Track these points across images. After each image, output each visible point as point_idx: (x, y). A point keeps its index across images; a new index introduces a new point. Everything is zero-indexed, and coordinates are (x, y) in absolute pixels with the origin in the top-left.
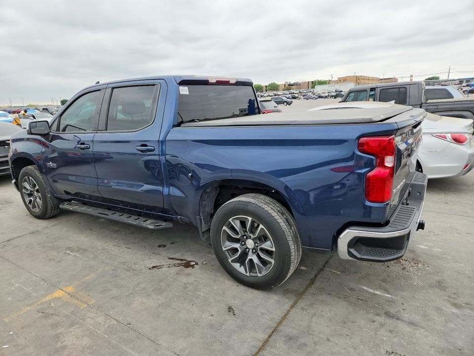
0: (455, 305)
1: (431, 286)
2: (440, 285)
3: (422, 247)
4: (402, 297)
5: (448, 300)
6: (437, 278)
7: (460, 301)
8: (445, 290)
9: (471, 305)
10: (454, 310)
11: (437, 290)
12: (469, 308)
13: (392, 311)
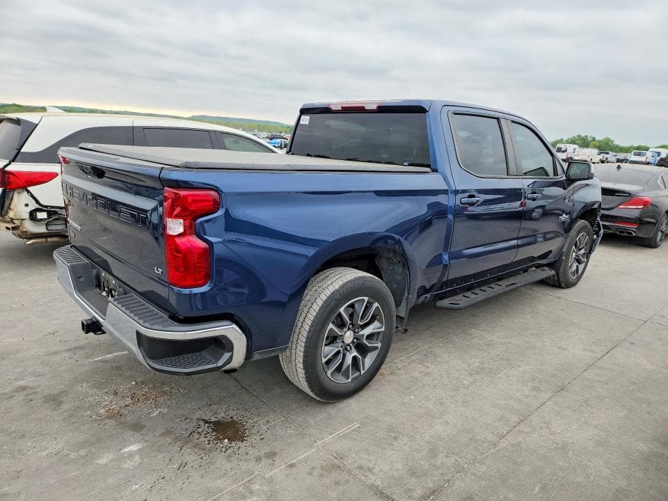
0: (23, 388)
1: (64, 393)
2: (54, 400)
3: (133, 448)
4: (83, 365)
5: (36, 388)
6: (65, 407)
7: (20, 396)
8: (45, 397)
9: (6, 399)
10: (22, 383)
11: (55, 392)
12: (8, 394)
13: (80, 352)
